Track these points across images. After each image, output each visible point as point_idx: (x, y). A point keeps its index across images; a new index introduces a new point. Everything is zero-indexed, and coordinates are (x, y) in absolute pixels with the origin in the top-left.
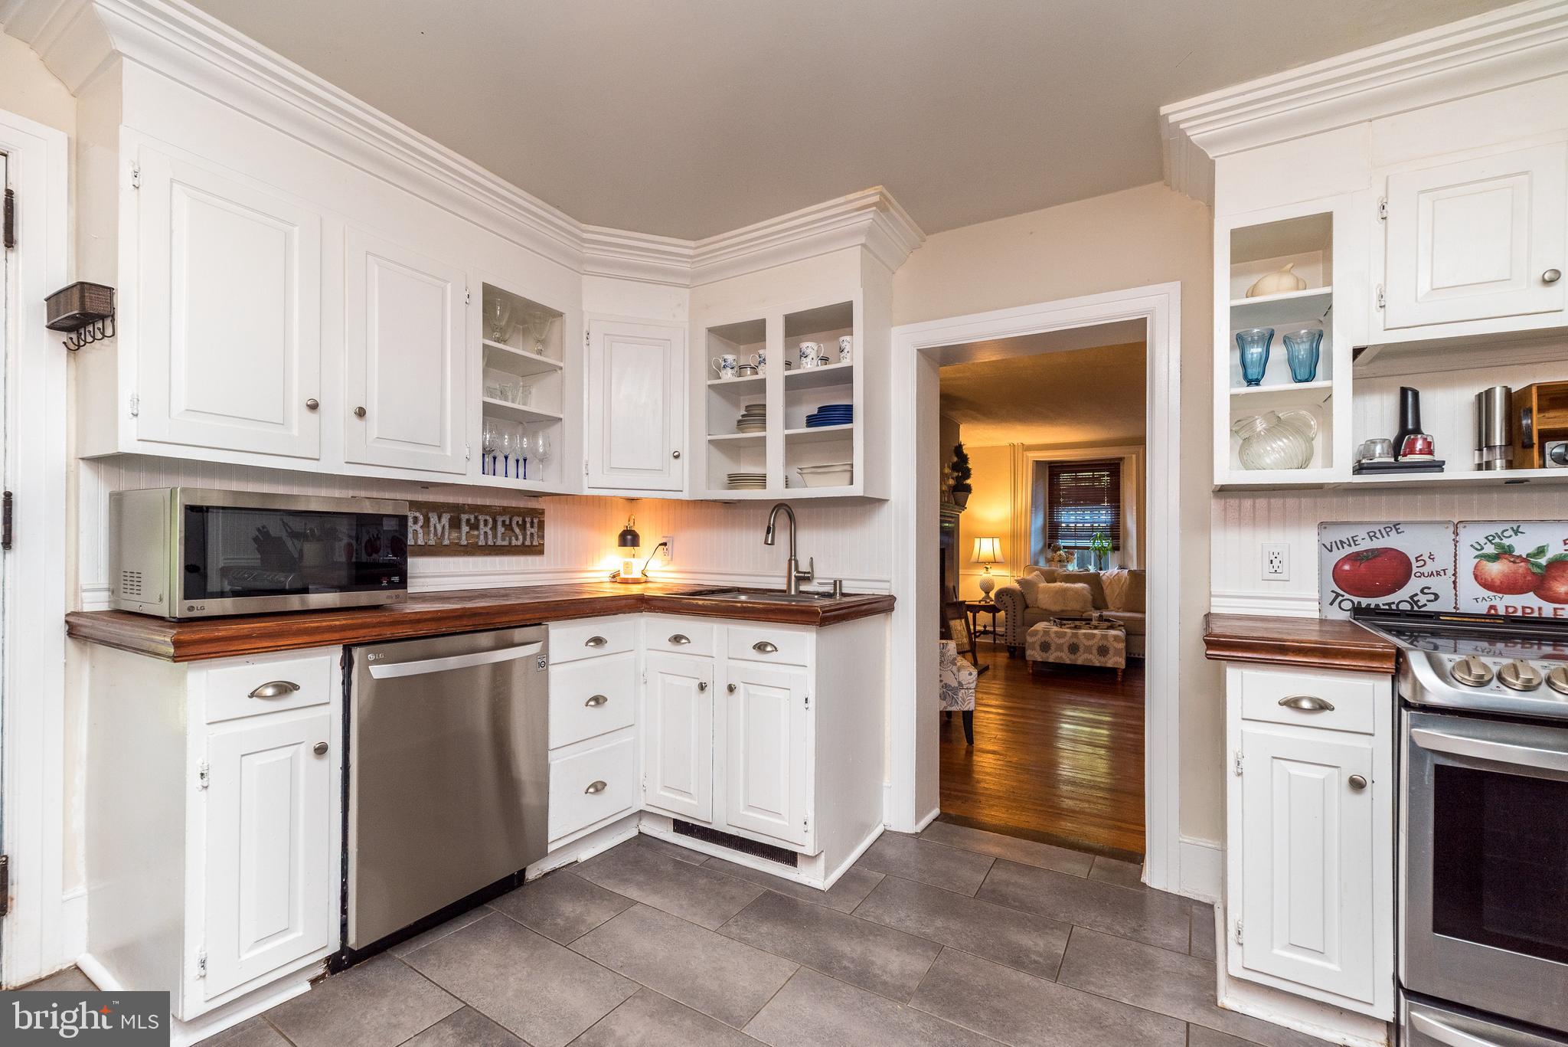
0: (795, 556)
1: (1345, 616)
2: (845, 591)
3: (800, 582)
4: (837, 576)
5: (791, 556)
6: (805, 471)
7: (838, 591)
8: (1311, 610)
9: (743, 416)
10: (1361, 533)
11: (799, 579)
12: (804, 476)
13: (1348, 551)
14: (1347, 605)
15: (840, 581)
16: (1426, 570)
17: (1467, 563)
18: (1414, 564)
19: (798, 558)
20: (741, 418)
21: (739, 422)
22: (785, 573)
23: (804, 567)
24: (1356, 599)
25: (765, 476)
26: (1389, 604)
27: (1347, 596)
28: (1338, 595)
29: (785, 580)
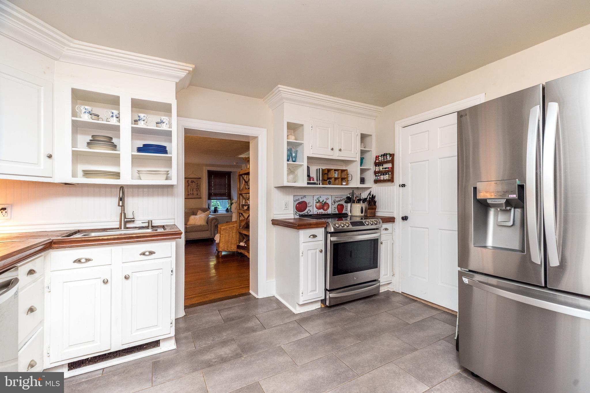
0: (124, 211)
1: (298, 217)
2: (153, 225)
3: (127, 223)
4: (150, 218)
5: (122, 211)
6: (140, 172)
7: (150, 225)
8: (292, 216)
9: (91, 140)
10: (300, 197)
11: (126, 223)
12: (140, 174)
13: (298, 202)
14: (298, 214)
15: (151, 221)
16: (309, 205)
17: (315, 203)
18: (308, 204)
19: (125, 212)
20: (89, 141)
21: (88, 143)
22: (118, 219)
23: (129, 216)
24: (299, 213)
25: (119, 173)
26: (304, 213)
27: (298, 212)
28: (296, 212)
29: (118, 223)
